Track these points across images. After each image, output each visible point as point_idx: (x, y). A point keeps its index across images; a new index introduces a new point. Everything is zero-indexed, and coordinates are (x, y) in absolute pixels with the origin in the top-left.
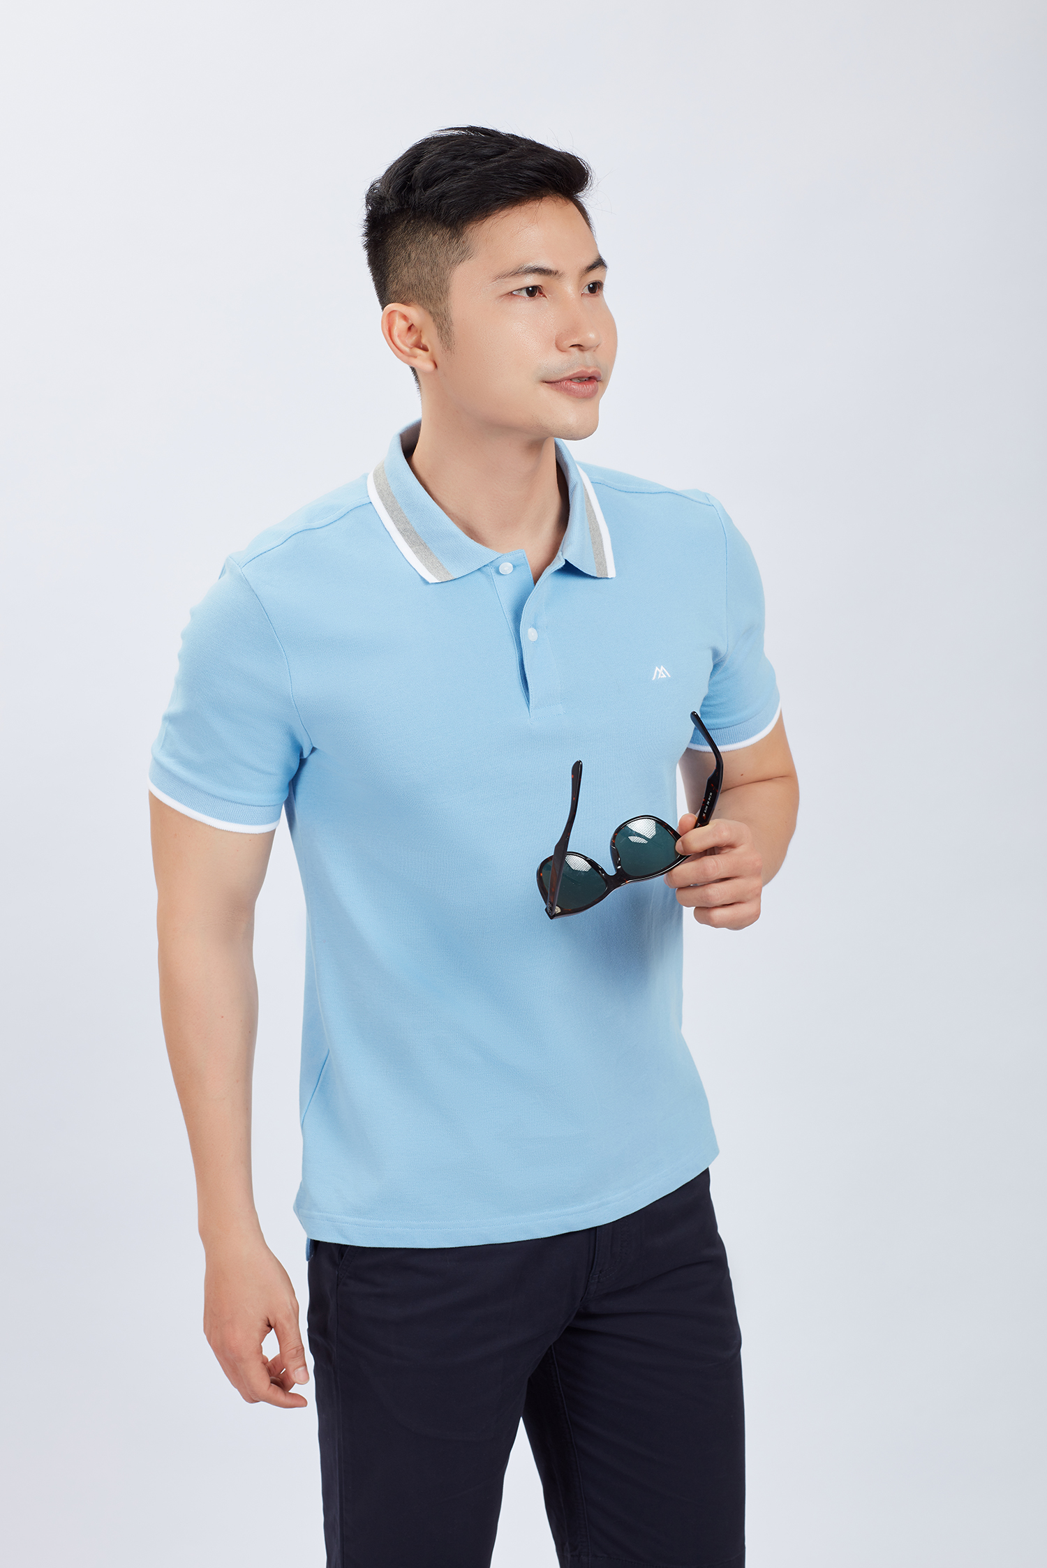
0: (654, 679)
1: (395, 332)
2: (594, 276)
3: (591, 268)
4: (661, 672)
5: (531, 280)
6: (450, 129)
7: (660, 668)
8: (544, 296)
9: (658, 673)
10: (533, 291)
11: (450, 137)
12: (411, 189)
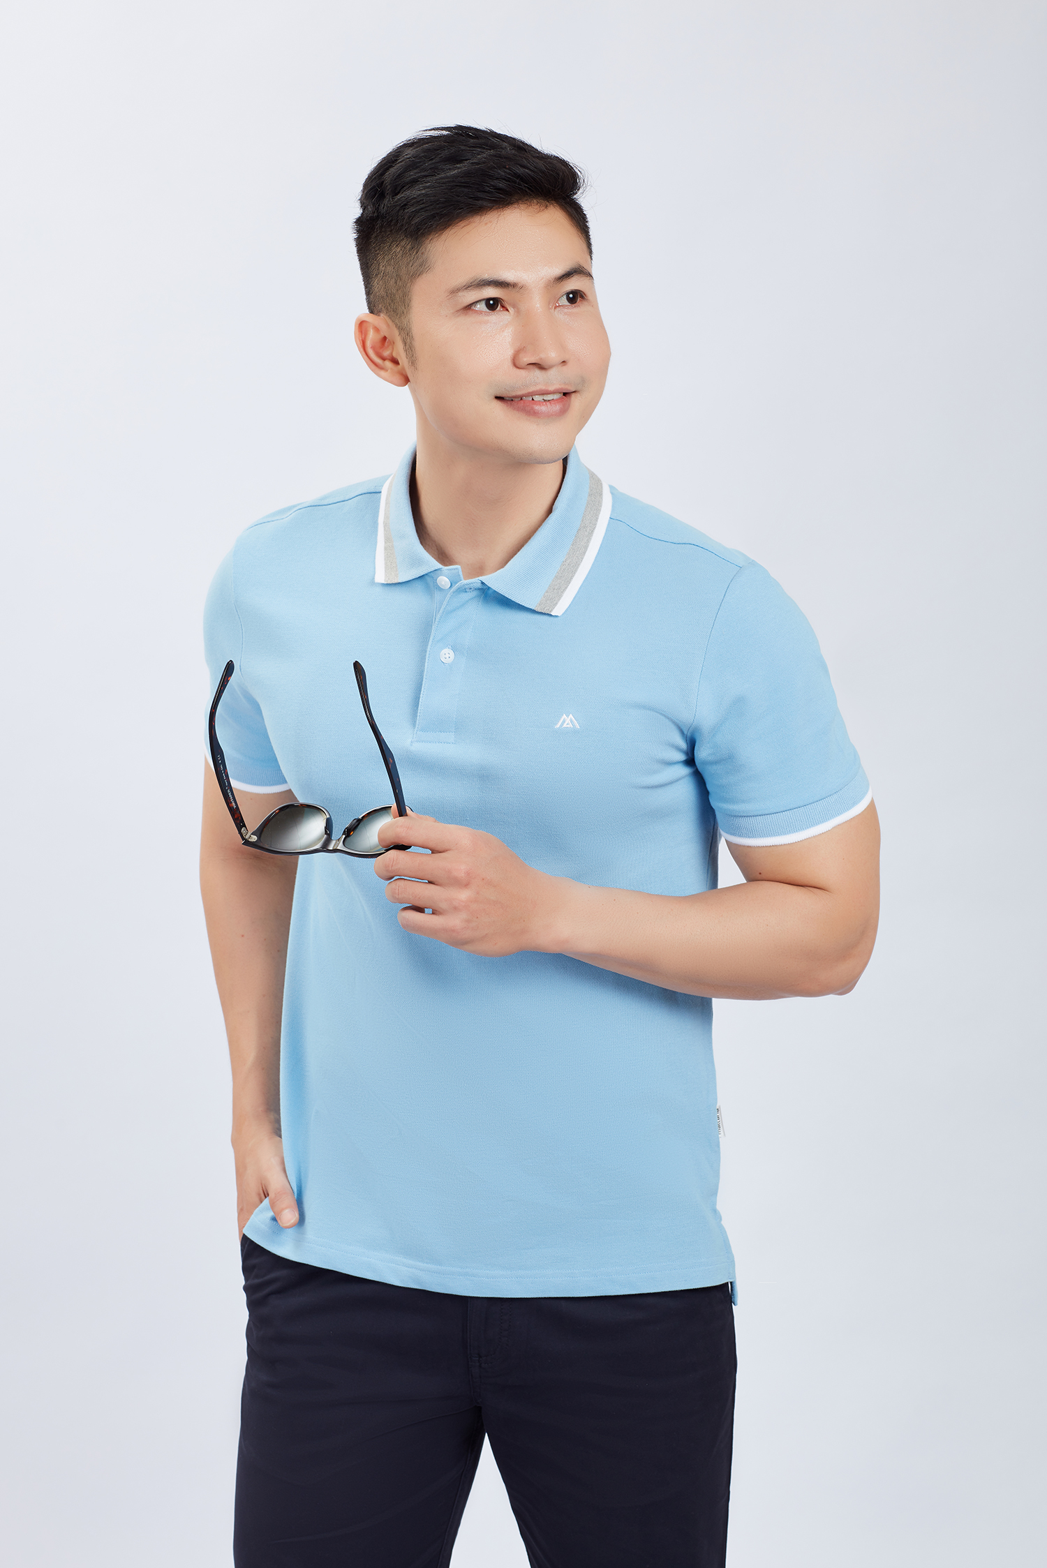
0: (558, 726)
1: (369, 344)
2: (574, 284)
3: (567, 275)
4: (568, 721)
5: (491, 292)
6: (433, 129)
7: (568, 716)
8: (507, 310)
9: (564, 722)
10: (493, 304)
11: (432, 138)
12: (382, 196)
